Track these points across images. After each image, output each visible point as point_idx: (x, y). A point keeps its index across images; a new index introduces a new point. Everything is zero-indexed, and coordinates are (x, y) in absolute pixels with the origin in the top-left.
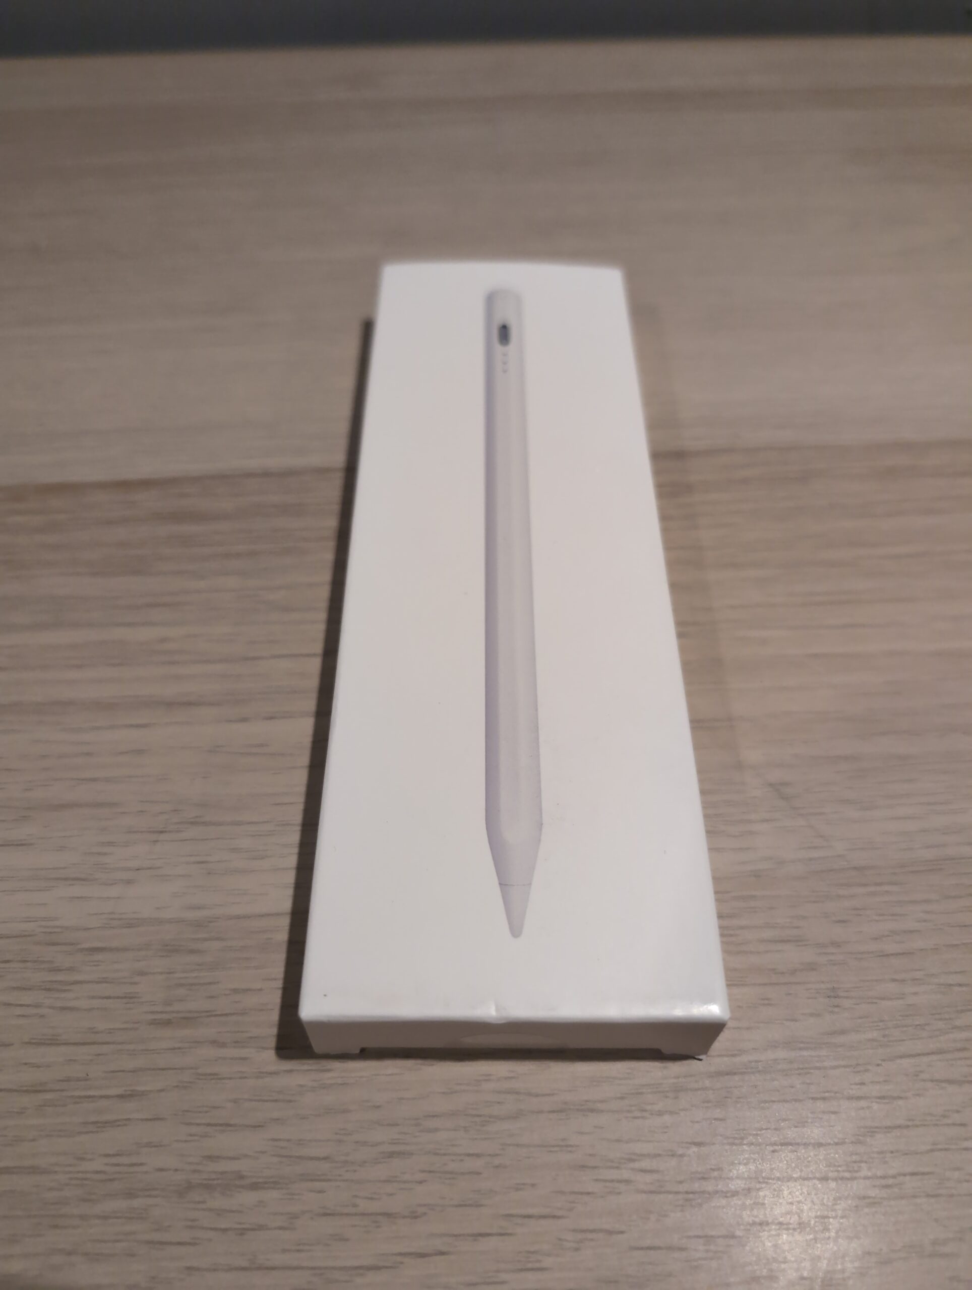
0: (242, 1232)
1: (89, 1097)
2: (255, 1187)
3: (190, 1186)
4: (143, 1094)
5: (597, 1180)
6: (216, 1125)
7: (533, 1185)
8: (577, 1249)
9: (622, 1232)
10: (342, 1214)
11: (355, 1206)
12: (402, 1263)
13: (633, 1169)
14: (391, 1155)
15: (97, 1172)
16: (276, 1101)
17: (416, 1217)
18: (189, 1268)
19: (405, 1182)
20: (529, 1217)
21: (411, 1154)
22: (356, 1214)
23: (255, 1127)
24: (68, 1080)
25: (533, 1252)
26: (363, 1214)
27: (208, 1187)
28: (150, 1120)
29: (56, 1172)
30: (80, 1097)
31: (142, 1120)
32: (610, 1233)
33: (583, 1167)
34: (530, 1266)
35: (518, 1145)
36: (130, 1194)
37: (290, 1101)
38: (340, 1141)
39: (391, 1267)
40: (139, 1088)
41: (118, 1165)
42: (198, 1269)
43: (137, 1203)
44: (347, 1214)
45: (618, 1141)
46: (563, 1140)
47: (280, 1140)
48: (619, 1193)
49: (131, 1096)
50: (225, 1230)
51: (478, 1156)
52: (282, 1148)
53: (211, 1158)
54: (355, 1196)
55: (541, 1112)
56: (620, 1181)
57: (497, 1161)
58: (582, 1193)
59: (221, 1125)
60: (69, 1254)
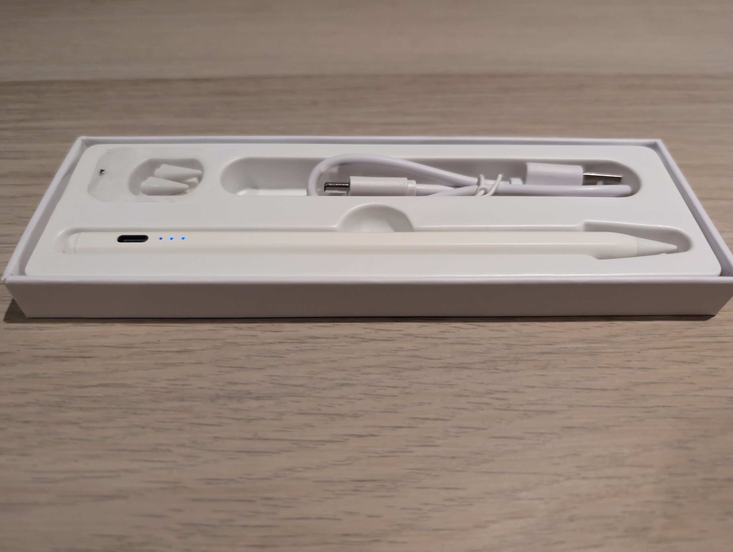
0: (249, 420)
1: (160, 351)
2: (258, 398)
3: (218, 397)
4: (192, 351)
5: (468, 402)
6: (235, 367)
7: (430, 403)
8: (457, 437)
9: (485, 429)
10: (311, 414)
11: (319, 410)
12: (347, 439)
13: (491, 398)
14: (342, 385)
15: (163, 388)
16: (272, 357)
17: (356, 417)
18: (216, 438)
19: (351, 399)
20: (427, 419)
21: (354, 385)
22: (320, 414)
23: (260, 369)
24: (147, 343)
25: (430, 437)
26: (325, 414)
27: (229, 397)
28: (196, 364)
29: (137, 387)
30: (154, 351)
31: (191, 363)
32: (478, 429)
33: (460, 396)
34: (427, 444)
35: (420, 383)
36: (182, 400)
37: (281, 357)
38: (310, 377)
39: (342, 442)
40: (190, 348)
41: (174, 385)
42: (221, 438)
43: (185, 404)
44: (314, 414)
45: (482, 383)
46: (448, 382)
47: (274, 376)
48: (482, 409)
49: (184, 352)
50: (239, 419)
51: (395, 387)
52: (275, 380)
53: (231, 383)
54: (319, 405)
55: (434, 367)
56: (483, 403)
57: (407, 391)
58: (459, 409)
59: (239, 367)
60: (143, 427)
